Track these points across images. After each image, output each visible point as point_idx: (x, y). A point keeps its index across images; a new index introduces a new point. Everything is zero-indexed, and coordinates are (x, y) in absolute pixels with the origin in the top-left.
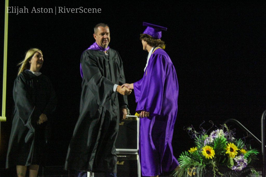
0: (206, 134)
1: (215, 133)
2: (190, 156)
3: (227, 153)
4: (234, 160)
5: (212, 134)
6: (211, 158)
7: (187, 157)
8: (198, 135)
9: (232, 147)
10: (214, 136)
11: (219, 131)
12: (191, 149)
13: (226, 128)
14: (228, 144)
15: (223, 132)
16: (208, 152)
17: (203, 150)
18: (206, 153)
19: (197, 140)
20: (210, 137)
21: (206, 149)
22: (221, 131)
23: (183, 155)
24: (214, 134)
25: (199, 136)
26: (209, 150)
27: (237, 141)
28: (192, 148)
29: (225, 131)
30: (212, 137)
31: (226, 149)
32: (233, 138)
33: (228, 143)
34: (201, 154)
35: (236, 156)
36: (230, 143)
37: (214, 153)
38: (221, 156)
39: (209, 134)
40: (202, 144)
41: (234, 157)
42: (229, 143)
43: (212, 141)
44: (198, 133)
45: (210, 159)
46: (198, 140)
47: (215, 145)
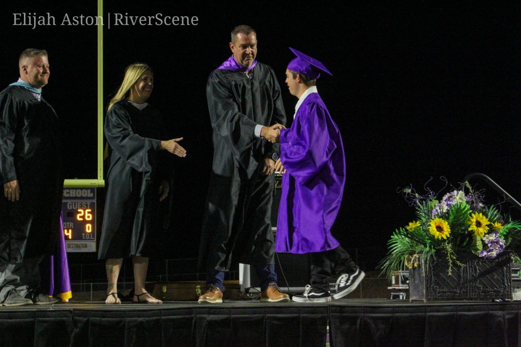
0: (435, 199)
1: (451, 197)
2: (409, 235)
3: (470, 229)
4: (482, 240)
5: (445, 198)
6: (445, 238)
7: (403, 237)
8: (421, 201)
9: (479, 220)
10: (449, 203)
11: (458, 193)
12: (410, 224)
13: (468, 189)
14: (473, 215)
15: (464, 195)
16: (439, 229)
17: (430, 225)
18: (435, 229)
19: (419, 209)
20: (442, 204)
21: (436, 223)
22: (461, 192)
23: (396, 233)
24: (449, 199)
25: (424, 202)
26: (441, 225)
27: (487, 208)
28: (412, 222)
29: (467, 192)
30: (446, 203)
31: (469, 223)
32: (481, 205)
33: (472, 212)
34: (427, 231)
35: (485, 234)
36: (477, 213)
37: (450, 230)
38: (461, 234)
39: (440, 199)
40: (428, 215)
41: (482, 236)
42: (474, 213)
43: (445, 211)
44: (422, 198)
45: (444, 240)
46: (421, 209)
47: (451, 217)
